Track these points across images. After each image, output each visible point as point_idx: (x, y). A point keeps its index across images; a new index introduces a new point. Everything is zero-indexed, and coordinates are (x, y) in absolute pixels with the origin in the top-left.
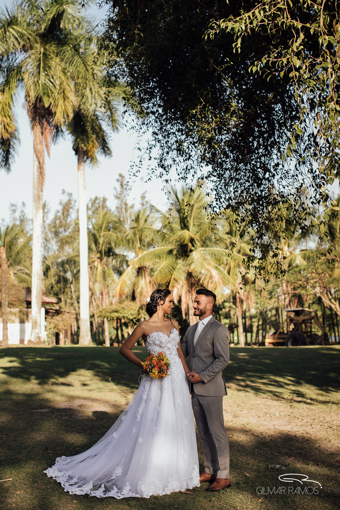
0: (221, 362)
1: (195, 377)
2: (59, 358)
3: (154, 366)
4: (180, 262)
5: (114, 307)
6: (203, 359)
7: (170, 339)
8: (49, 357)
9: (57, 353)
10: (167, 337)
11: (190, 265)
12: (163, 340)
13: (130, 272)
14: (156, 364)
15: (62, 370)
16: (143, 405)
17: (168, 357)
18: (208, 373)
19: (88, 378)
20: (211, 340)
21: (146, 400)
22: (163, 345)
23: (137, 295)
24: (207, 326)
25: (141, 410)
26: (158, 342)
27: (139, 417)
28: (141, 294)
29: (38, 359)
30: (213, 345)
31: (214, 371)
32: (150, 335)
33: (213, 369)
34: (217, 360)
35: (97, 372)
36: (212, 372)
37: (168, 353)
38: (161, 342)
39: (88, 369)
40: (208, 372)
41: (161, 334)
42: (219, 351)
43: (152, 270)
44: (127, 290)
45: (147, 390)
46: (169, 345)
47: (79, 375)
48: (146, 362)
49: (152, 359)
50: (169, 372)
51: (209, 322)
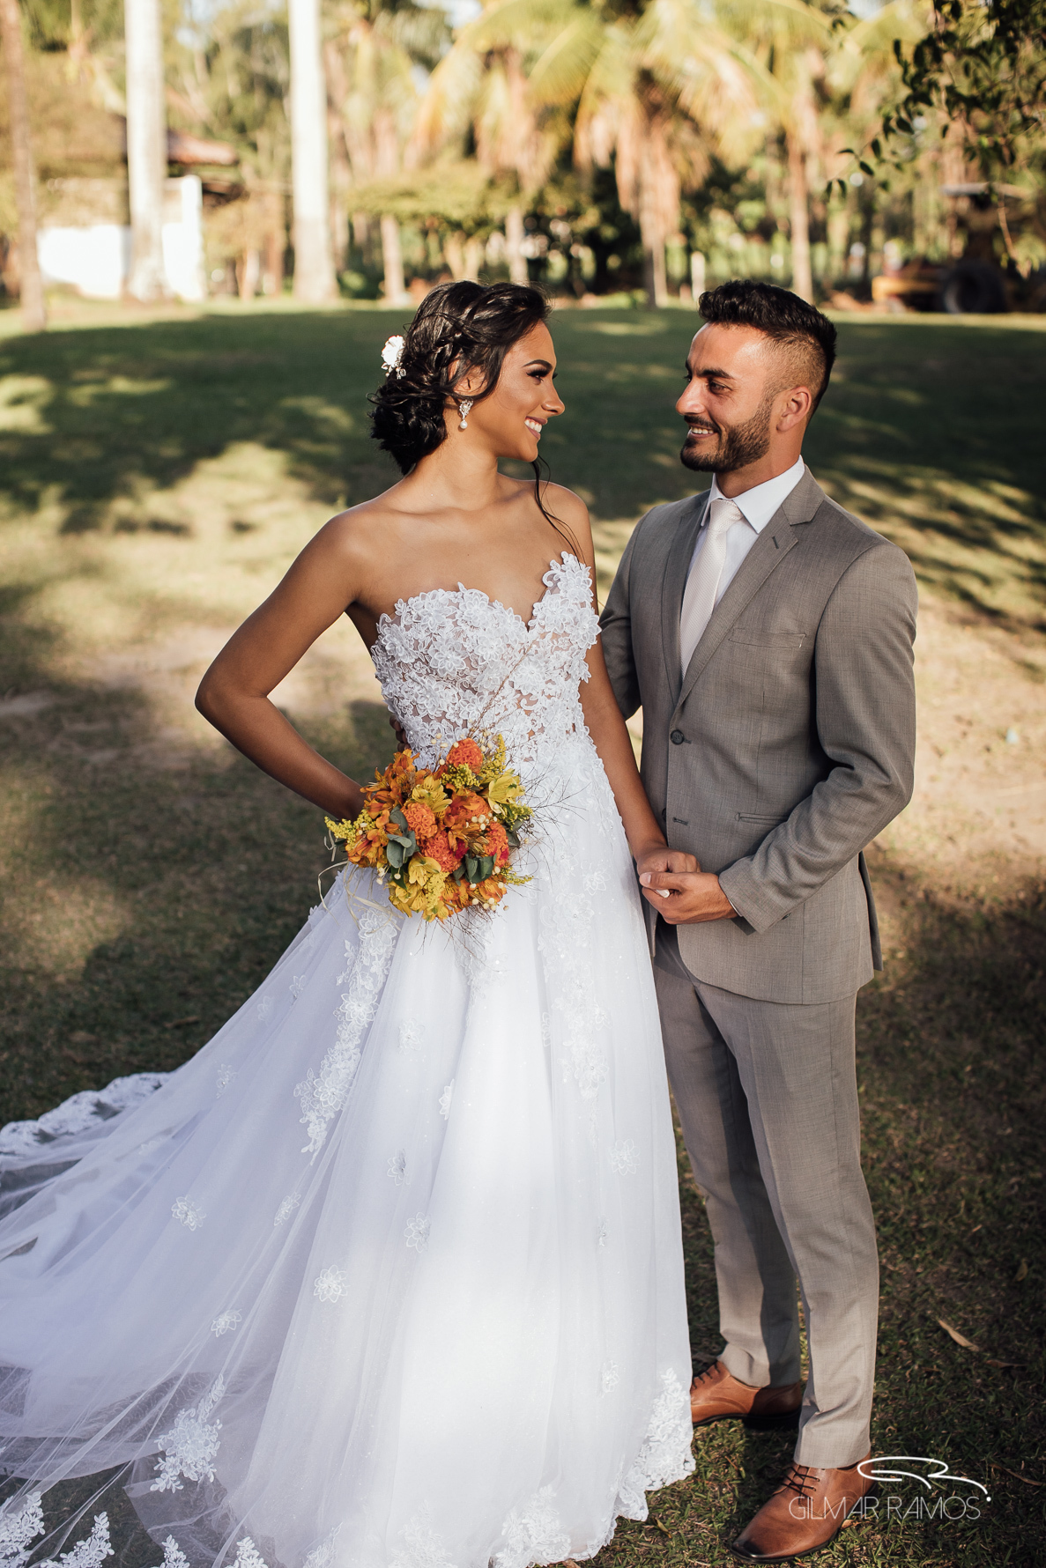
0: (867, 798)
1: (687, 900)
2: (194, 379)
3: (423, 845)
4: (616, 32)
5: (404, 181)
6: (745, 761)
7: (534, 633)
8: (157, 375)
9: (192, 356)
10: (512, 623)
11: (646, 43)
12: (489, 649)
13: (458, 66)
14: (430, 831)
15: (170, 451)
16: (342, 1061)
17: (518, 765)
18: (777, 872)
19: (256, 492)
20: (800, 644)
21: (367, 1032)
22: (487, 682)
23: (483, 137)
24: (770, 537)
25: (330, 1090)
26: (450, 662)
27: (317, 1131)
28: (495, 132)
29: (121, 385)
30: (811, 672)
31: (816, 858)
32: (401, 607)
33: (813, 844)
34: (835, 778)
35: (302, 457)
36: (806, 866)
37: (513, 729)
38: (471, 661)
39: (273, 445)
40: (775, 860)
41: (474, 604)
42: (850, 724)
43: (530, 58)
44: (453, 122)
45: (377, 967)
46: (529, 676)
47: (233, 476)
48: (362, 822)
49: (405, 796)
50: (520, 864)
51: (781, 512)
